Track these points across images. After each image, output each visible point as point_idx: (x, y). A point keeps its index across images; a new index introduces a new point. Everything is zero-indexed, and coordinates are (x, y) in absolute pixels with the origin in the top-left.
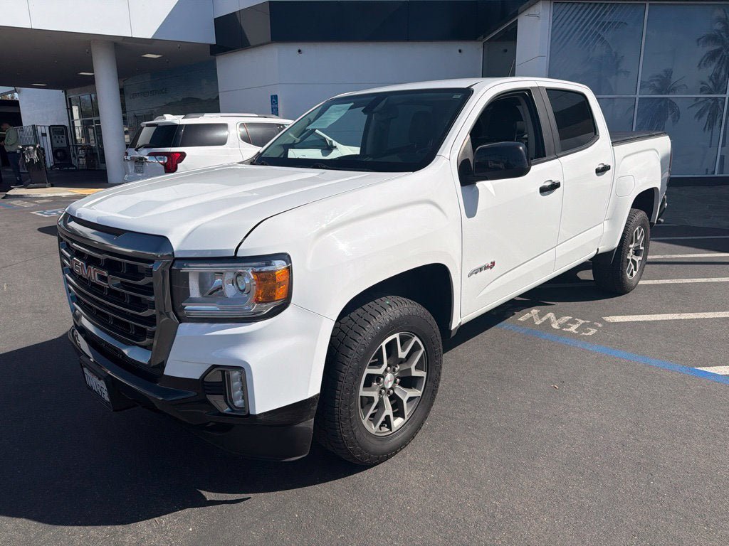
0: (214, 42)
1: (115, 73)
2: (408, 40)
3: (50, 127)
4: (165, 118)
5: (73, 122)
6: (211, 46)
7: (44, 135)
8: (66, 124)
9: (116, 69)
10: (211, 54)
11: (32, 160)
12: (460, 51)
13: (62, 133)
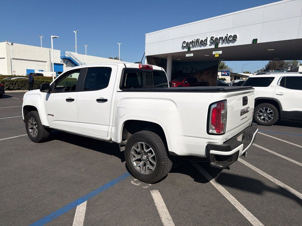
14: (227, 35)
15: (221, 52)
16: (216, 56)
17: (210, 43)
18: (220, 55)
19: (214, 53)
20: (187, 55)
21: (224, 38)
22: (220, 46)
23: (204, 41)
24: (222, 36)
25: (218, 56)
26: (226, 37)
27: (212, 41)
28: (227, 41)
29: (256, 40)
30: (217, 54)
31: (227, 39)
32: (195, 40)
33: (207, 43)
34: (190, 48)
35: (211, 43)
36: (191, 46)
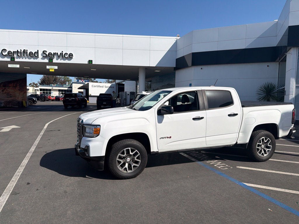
0: (175, 66)
1: (145, 77)
2: (244, 63)
3: (130, 92)
4: (142, 92)
5: (137, 91)
6: (174, 68)
7: (128, 95)
8: (135, 91)
9: (145, 76)
10: (174, 70)
11: (118, 102)
12: (268, 66)
13: (133, 94)
14: (62, 52)
15: (56, 67)
16: (50, 71)
17: (43, 56)
18: (55, 69)
19: (48, 67)
20: (10, 66)
21: (59, 54)
22: (55, 61)
23: (34, 53)
24: (56, 52)
25: (53, 71)
26: (61, 54)
27: (44, 55)
28: (62, 57)
29: (92, 61)
30: (52, 69)
31: (62, 56)
32: (21, 50)
33: (38, 55)
34: (14, 58)
35: (44, 58)
36: (15, 56)
